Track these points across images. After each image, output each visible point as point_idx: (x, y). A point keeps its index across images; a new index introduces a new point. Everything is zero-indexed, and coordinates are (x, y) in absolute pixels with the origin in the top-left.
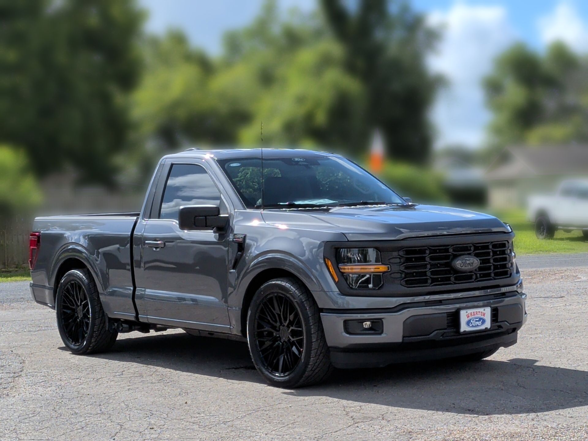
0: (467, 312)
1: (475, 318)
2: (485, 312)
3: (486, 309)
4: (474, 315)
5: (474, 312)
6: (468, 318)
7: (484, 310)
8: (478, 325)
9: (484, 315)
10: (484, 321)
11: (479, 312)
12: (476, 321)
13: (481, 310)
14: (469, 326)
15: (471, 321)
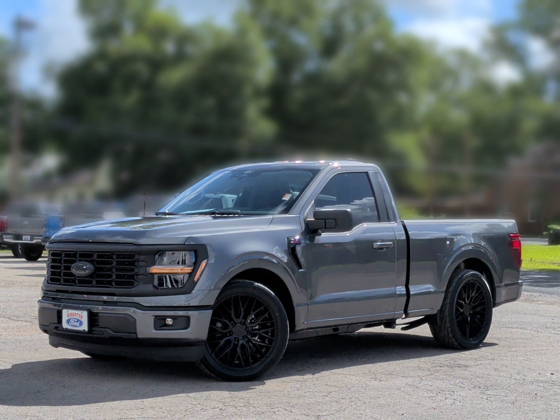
0: (68, 312)
1: (74, 319)
2: (82, 315)
3: (83, 313)
4: (73, 315)
5: (73, 313)
6: (68, 317)
7: (82, 313)
8: (76, 326)
9: (82, 317)
10: (81, 324)
11: (78, 314)
12: (75, 321)
13: (79, 312)
14: (69, 324)
15: (71, 321)
